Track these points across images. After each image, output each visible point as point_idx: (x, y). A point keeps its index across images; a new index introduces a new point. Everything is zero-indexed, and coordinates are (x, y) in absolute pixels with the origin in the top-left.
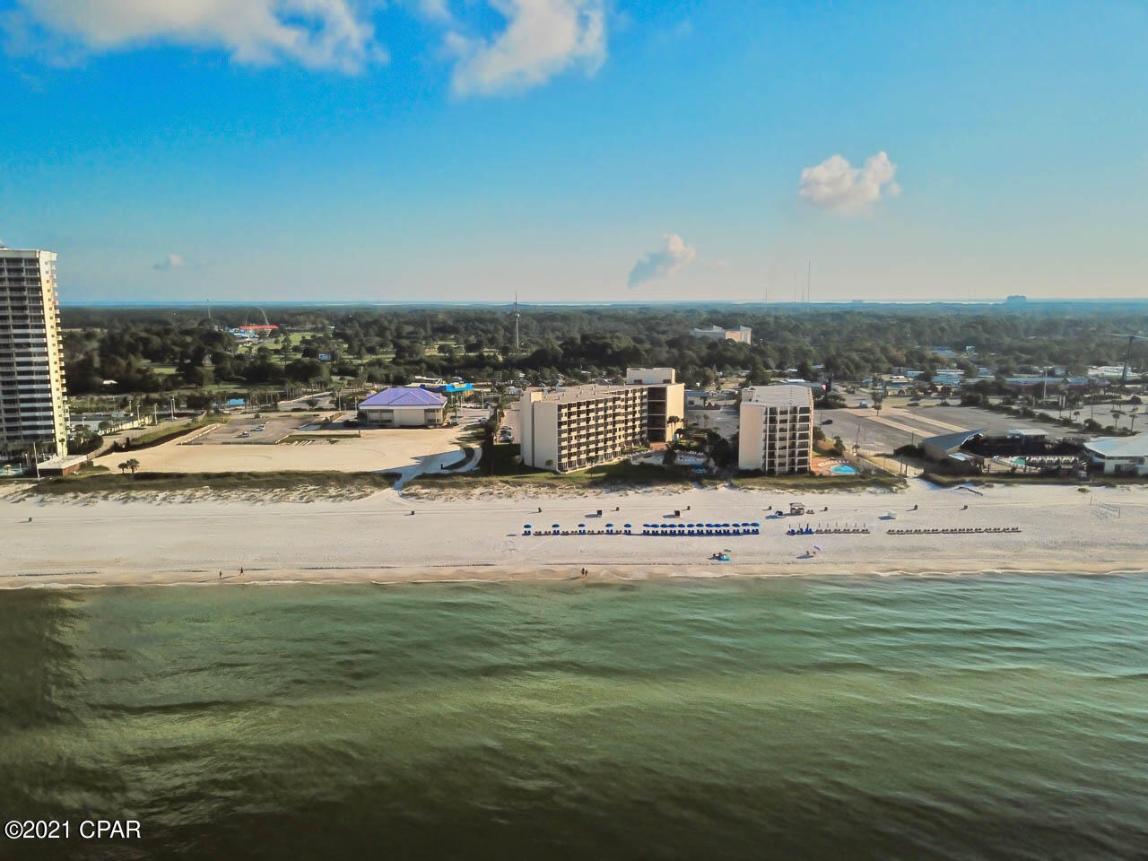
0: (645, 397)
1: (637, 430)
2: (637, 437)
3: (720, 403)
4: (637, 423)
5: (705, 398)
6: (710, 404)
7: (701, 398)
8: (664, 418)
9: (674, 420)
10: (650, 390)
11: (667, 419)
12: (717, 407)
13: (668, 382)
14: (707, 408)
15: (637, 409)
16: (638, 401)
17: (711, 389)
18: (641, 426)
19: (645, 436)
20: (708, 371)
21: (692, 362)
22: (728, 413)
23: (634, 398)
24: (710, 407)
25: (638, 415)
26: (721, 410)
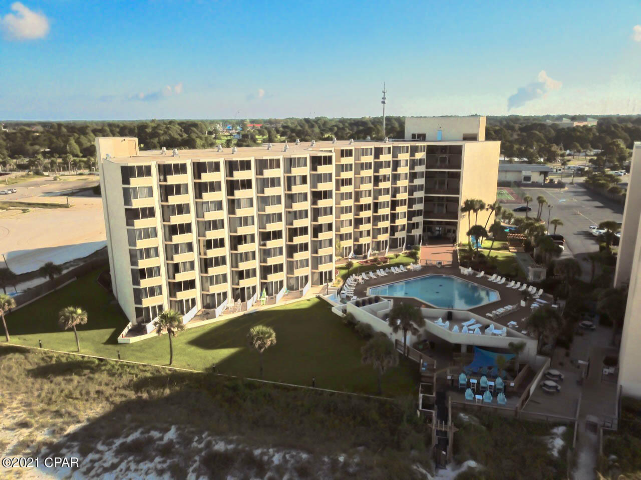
0: (420, 162)
1: (401, 222)
2: (399, 235)
3: (564, 180)
4: (402, 209)
5: (545, 174)
6: (551, 180)
7: (541, 173)
8: (457, 200)
9: (472, 206)
10: (431, 150)
11: (462, 204)
12: (561, 185)
13: (473, 138)
14: (546, 186)
15: (403, 183)
16: (403, 170)
17: (556, 165)
18: (411, 215)
19: (417, 232)
20: (554, 148)
21: (539, 140)
22: (576, 193)
23: (396, 164)
24: (551, 185)
25: (402, 196)
26: (566, 188)
